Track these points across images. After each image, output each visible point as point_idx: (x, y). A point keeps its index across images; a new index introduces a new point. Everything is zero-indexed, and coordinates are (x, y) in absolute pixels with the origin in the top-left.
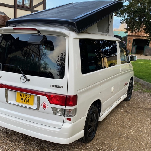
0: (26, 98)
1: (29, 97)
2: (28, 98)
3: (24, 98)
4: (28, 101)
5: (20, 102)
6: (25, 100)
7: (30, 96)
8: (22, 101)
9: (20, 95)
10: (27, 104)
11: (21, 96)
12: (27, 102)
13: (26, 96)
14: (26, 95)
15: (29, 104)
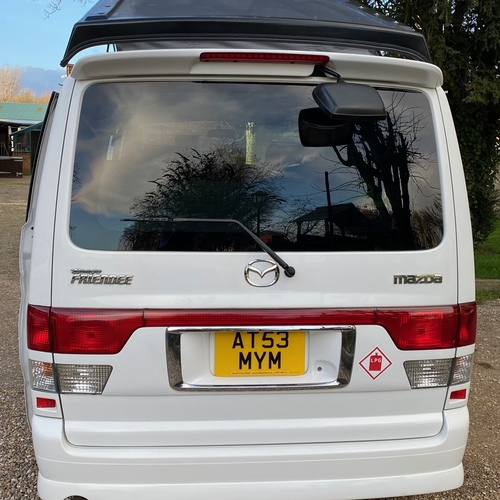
0: (268, 350)
1: (284, 343)
2: (275, 351)
3: (253, 351)
4: (276, 360)
5: (234, 375)
6: (260, 361)
7: (286, 339)
8: (245, 367)
9: (235, 345)
10: (276, 374)
11: (241, 345)
12: (275, 366)
13: (268, 343)
14: (264, 339)
15: (283, 374)
